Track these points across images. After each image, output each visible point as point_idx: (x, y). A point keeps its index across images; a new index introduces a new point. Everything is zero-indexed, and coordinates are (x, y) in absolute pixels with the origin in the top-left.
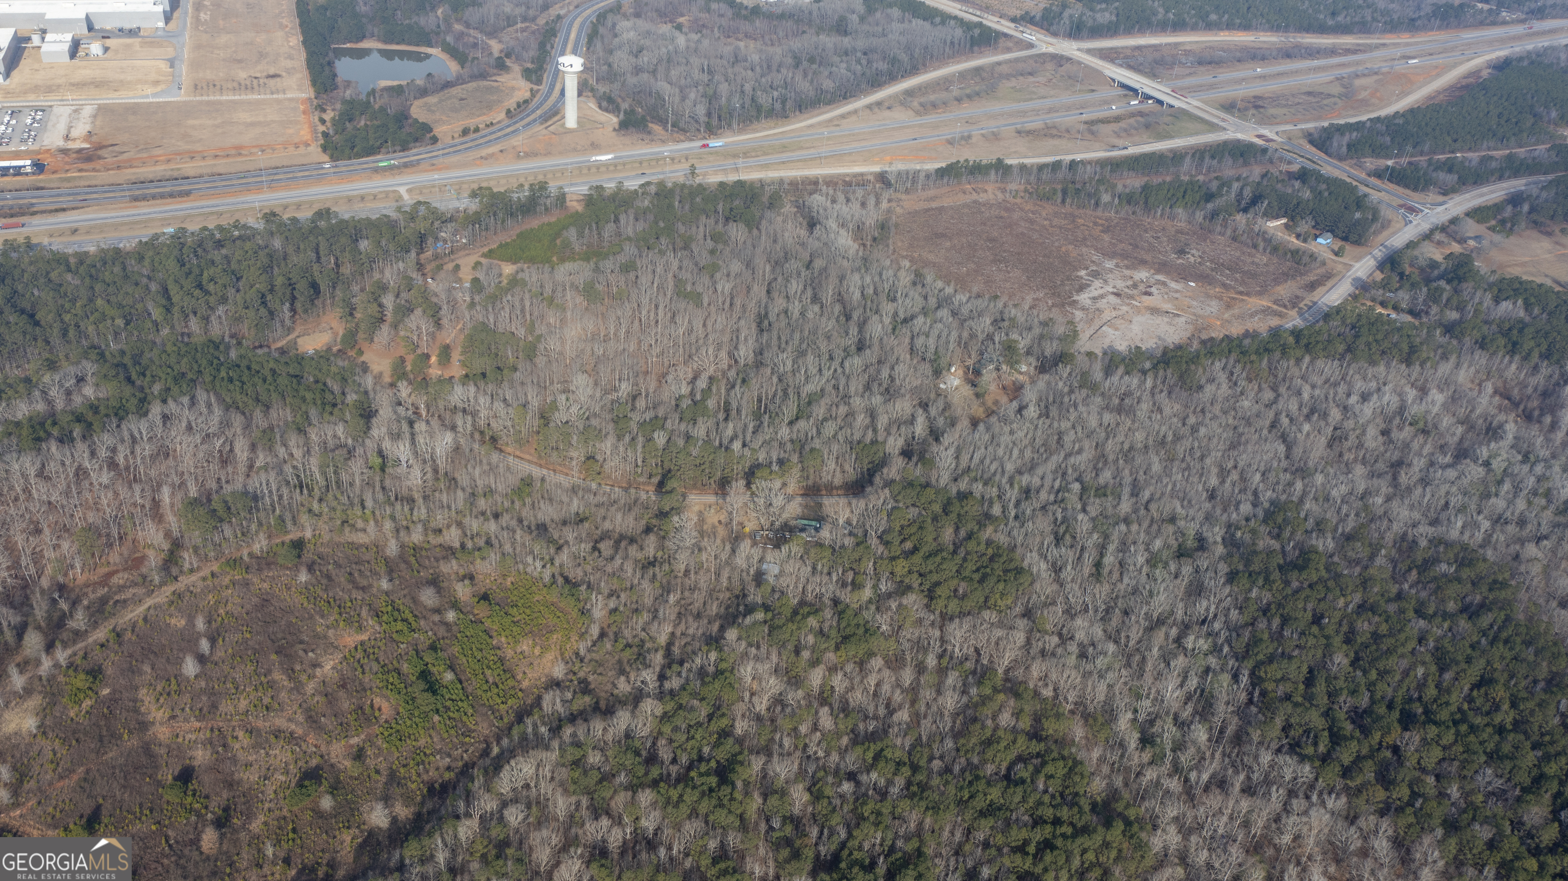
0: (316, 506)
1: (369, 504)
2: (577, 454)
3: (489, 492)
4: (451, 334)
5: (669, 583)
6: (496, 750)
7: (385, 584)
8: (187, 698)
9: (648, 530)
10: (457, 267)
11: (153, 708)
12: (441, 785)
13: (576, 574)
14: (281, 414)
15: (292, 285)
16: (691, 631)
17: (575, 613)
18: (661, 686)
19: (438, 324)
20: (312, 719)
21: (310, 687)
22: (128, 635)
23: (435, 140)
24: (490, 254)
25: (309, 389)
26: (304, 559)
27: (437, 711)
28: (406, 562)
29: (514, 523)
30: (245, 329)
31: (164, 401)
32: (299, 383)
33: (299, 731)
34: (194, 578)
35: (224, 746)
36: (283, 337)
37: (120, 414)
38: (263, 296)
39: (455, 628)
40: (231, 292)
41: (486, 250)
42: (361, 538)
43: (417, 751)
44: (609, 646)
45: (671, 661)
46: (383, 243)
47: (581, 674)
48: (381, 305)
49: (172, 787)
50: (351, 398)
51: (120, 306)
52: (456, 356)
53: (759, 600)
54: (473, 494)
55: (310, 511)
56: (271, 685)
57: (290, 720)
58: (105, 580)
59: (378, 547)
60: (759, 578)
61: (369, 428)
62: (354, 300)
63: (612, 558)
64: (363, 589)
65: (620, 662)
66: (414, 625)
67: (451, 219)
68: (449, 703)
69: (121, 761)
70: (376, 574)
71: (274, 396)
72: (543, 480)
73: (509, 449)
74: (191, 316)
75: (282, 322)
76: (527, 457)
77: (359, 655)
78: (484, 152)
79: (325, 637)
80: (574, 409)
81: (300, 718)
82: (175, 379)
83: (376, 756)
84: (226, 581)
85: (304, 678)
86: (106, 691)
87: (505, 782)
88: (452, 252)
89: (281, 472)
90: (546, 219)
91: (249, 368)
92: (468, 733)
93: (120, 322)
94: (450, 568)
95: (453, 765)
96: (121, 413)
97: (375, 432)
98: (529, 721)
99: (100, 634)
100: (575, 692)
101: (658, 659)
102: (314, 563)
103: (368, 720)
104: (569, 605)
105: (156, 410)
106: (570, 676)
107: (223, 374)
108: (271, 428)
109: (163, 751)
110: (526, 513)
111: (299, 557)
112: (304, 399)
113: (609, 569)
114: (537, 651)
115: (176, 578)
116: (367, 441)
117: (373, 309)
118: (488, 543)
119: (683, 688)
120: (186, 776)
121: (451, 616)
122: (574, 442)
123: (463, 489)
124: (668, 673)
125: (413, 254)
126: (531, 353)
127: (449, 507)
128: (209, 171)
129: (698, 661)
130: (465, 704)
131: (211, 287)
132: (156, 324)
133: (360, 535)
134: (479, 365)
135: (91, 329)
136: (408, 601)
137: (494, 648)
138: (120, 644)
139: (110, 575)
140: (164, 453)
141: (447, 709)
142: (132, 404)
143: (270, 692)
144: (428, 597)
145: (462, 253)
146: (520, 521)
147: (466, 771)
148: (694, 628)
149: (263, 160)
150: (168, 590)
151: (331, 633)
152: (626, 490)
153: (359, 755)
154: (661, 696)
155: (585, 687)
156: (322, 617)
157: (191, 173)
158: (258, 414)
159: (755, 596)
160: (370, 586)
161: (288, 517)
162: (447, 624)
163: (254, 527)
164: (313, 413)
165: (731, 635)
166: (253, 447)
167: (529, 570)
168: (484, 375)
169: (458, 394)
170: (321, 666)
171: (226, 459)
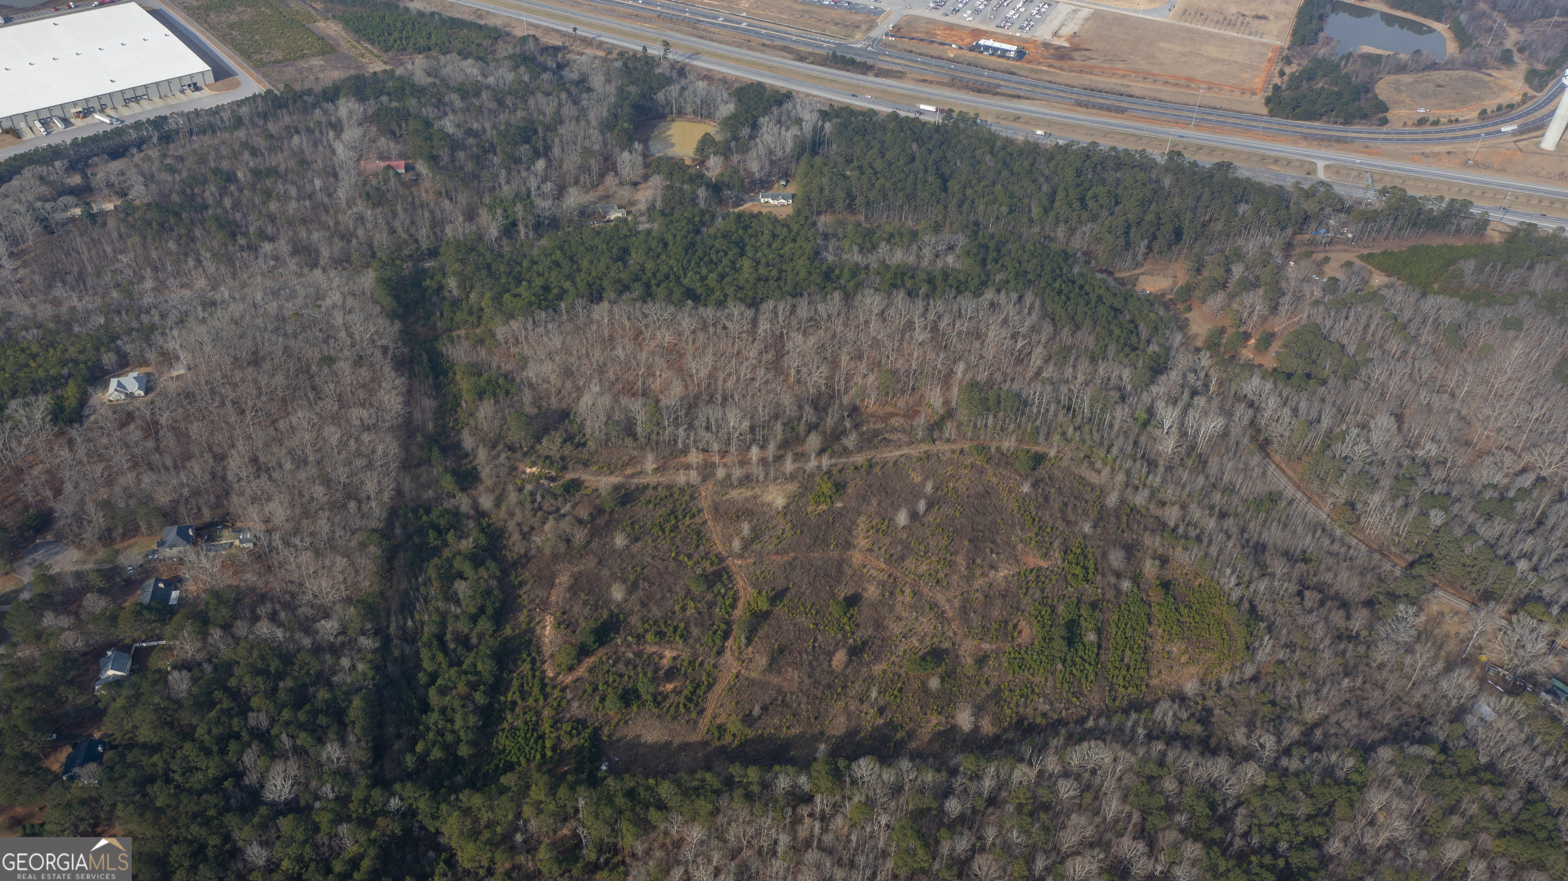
0: (1070, 431)
1: (1115, 450)
2: (1341, 494)
3: (1230, 490)
4: (1279, 324)
5: (1356, 666)
6: (1090, 723)
7: (1087, 528)
8: (888, 540)
9: (1369, 603)
10: (1327, 260)
11: (862, 535)
12: (1030, 725)
13: (1265, 608)
14: (1087, 339)
15: (1158, 225)
16: (1347, 725)
17: (1240, 644)
18: (1277, 759)
19: (1274, 309)
20: (964, 610)
21: (979, 583)
22: (877, 469)
23: (1384, 122)
24: (1367, 258)
25: (1120, 326)
26: (1036, 473)
27: (1064, 661)
28: (1118, 518)
29: (1234, 530)
30: (1101, 251)
31: (999, 291)
32: (1115, 317)
33: (950, 614)
34: (947, 447)
35: (891, 593)
36: (1128, 269)
37: (960, 288)
38: (1129, 227)
39: (1123, 598)
40: (1105, 213)
41: (1366, 252)
42: (1092, 477)
43: (1029, 685)
44: (1253, 692)
45: (1307, 742)
46: (1262, 213)
47: (1209, 703)
48: (1228, 271)
49: (838, 603)
50: (1154, 348)
51: (1012, 196)
52: (1276, 346)
53: (1442, 737)
54: (1214, 486)
55: (1064, 434)
56: (951, 564)
57: (948, 601)
58: (885, 419)
59: (1103, 492)
60: (1459, 715)
61: (1152, 382)
62: (1207, 258)
63: (1310, 612)
64: (1068, 523)
65: (1255, 713)
66: (1090, 576)
67: (1349, 210)
68: (1078, 660)
69: (820, 563)
70: (1087, 515)
71: (1088, 320)
72: (1291, 502)
73: (1277, 458)
74: (1062, 224)
75: (1135, 255)
76: (1290, 473)
77: (1032, 577)
78: (1429, 149)
79: (1014, 548)
80: (1361, 448)
81: (957, 603)
82: (1017, 275)
83: (994, 669)
84: (968, 462)
85: (978, 572)
86: (839, 505)
87: (1077, 756)
88: (1330, 243)
89: (1056, 390)
90: (1451, 241)
91: (1081, 287)
92: (1078, 694)
93: (1004, 209)
94: (1152, 542)
95: (1050, 714)
96: (962, 288)
97: (1154, 389)
98: (1134, 716)
99: (859, 459)
100: (1193, 715)
101: (1293, 732)
102: (1042, 480)
103: (1006, 635)
104: (1240, 633)
105: (989, 295)
106: (1199, 699)
107: (1057, 285)
108: (1070, 348)
109: (850, 572)
110: (1253, 527)
111: (1034, 469)
112: (1111, 333)
113: (1301, 621)
114: (1184, 659)
115: (934, 441)
116: (1145, 394)
117: (1219, 273)
118: (1199, 539)
119: (1297, 774)
120: (853, 601)
121: (1126, 585)
122: (1342, 482)
123: (1207, 477)
124: (1295, 752)
125: (1289, 231)
126: (1351, 373)
127: (1184, 487)
128: (1153, 94)
129: (1334, 758)
130: (1091, 669)
131: (1091, 204)
132: (1031, 220)
133: (1093, 474)
134: (1294, 364)
135: (981, 207)
136: (1098, 553)
137: (1147, 634)
138: (868, 474)
139: (893, 415)
140: (978, 335)
141: (1074, 664)
142: (973, 284)
143: (947, 570)
144: (1116, 558)
145: (1341, 247)
146: (1243, 531)
147: (1055, 725)
148: (1351, 723)
149: (1202, 96)
150: (924, 447)
151: (1020, 546)
152: (1371, 550)
153: (981, 660)
154: (1273, 767)
155: (1205, 717)
156: (1022, 529)
157: (1137, 92)
158: (1065, 332)
159: (1441, 730)
160: (1076, 523)
161: (1044, 430)
162: (1118, 591)
163: (1012, 426)
164: (1112, 348)
165: (1385, 753)
166: (1047, 361)
167: (1222, 581)
168: (1289, 376)
169: (1253, 385)
170: (996, 569)
171: (1021, 359)
